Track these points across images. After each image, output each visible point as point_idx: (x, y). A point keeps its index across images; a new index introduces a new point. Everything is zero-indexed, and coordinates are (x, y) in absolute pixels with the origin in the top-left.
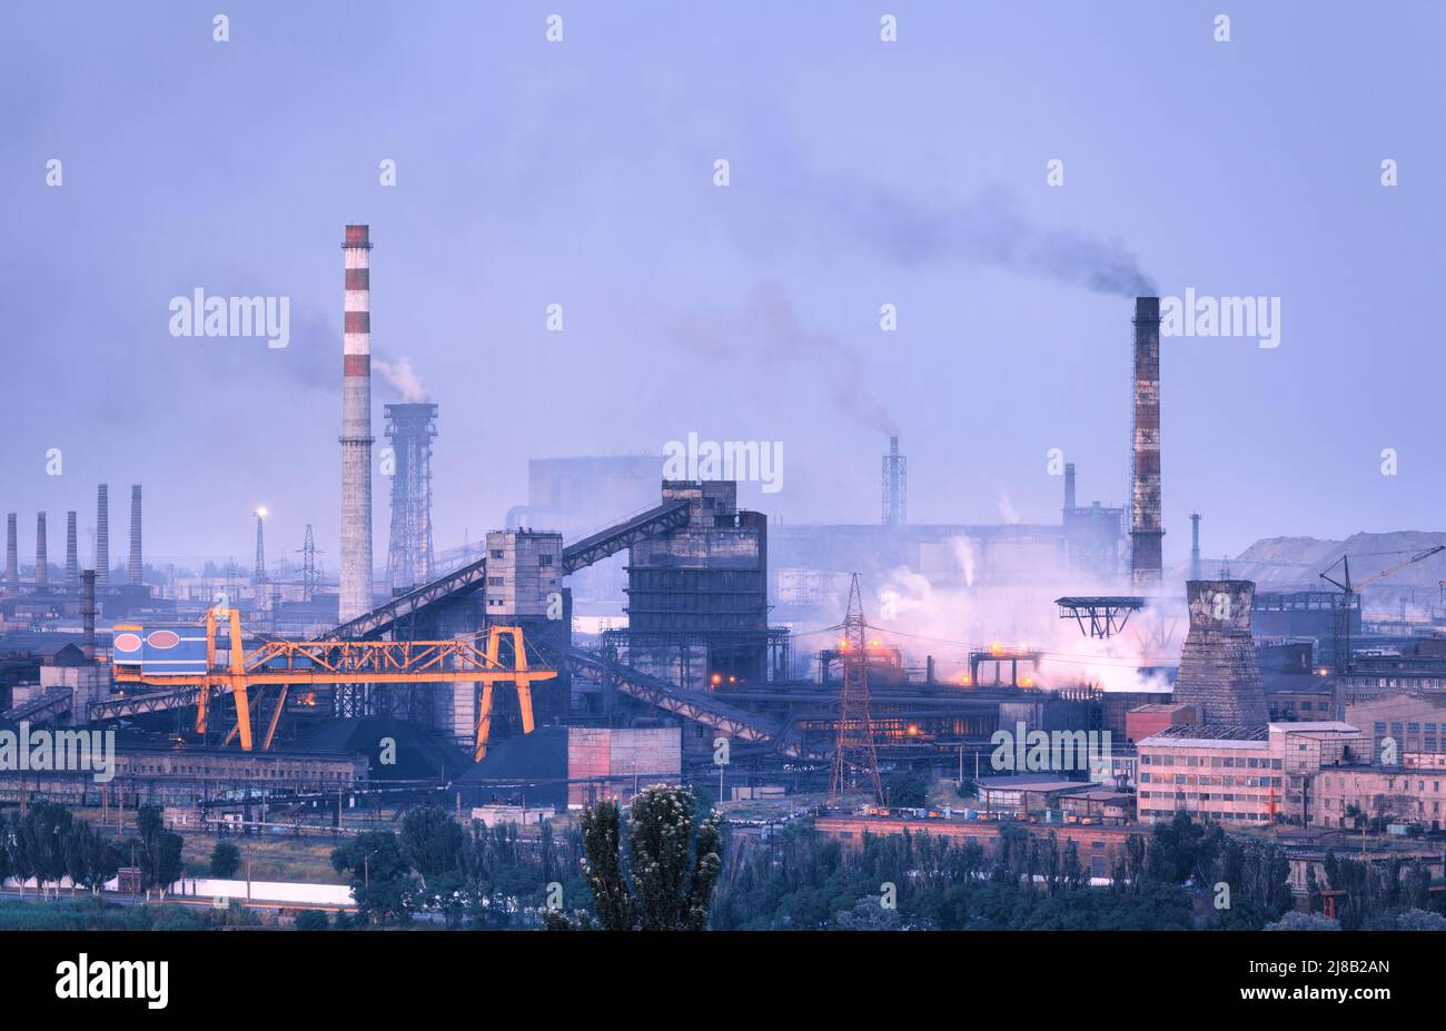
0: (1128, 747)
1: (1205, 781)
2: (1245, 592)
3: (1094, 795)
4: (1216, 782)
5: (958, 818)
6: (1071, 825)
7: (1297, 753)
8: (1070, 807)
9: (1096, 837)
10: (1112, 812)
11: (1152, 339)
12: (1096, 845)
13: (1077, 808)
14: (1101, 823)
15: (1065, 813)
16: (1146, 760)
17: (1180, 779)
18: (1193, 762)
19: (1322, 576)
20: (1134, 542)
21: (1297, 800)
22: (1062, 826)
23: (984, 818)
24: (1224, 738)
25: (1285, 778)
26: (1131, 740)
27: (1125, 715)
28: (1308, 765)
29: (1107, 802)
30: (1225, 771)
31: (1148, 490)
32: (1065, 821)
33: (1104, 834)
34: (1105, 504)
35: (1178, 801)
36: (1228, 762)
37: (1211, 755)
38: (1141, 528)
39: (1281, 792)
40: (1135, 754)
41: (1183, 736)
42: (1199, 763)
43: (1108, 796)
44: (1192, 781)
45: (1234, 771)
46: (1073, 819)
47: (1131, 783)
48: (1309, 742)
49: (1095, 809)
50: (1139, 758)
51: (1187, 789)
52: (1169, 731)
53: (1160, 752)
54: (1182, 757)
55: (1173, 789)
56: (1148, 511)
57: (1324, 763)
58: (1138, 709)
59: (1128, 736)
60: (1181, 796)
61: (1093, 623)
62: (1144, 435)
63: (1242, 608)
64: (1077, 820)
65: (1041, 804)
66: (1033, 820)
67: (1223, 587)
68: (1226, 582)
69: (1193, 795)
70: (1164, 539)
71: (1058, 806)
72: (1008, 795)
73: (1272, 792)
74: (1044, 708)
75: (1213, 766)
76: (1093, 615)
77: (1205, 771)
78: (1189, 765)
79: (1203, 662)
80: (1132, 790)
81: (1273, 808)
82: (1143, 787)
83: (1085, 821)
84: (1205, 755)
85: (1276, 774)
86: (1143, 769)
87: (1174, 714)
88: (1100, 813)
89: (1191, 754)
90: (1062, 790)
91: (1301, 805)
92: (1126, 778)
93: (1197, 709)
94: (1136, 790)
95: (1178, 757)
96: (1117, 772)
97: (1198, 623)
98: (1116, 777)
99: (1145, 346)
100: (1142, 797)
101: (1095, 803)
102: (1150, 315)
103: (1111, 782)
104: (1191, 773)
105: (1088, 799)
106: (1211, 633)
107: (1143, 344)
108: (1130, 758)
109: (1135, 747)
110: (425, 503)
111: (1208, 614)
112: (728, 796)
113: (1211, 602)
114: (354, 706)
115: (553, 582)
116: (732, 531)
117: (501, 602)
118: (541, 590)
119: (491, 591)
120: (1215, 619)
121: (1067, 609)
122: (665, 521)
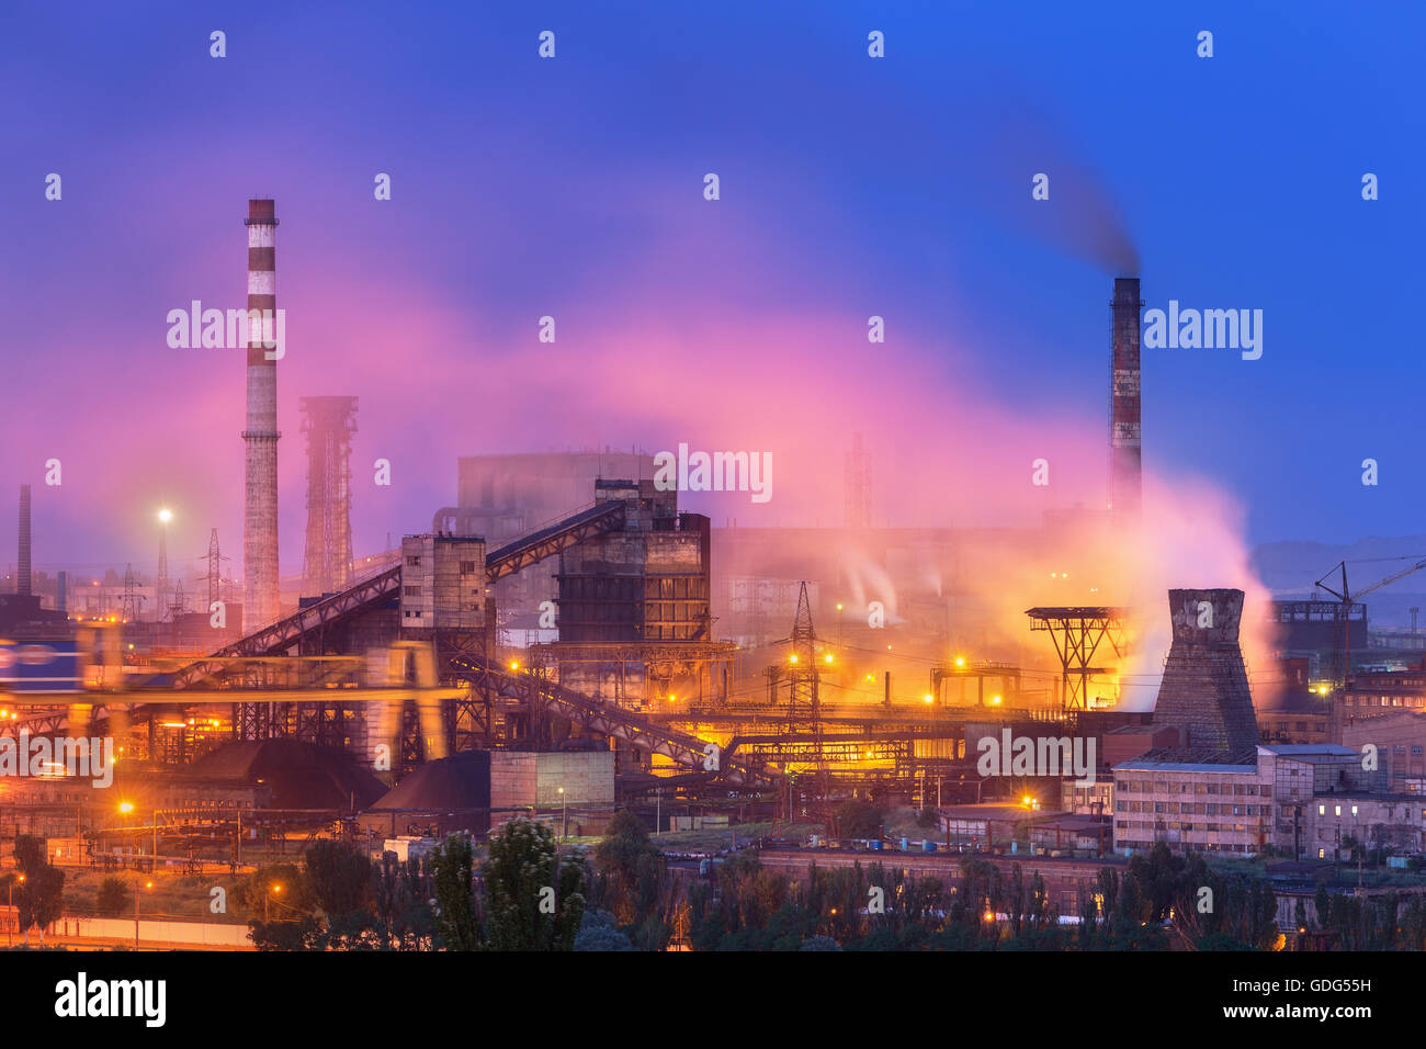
0: (1104, 771)
1: (1188, 808)
2: (1233, 601)
3: (1065, 824)
4: (1200, 808)
5: (917, 851)
6: (1038, 858)
7: (1288, 778)
8: (1040, 838)
9: (1065, 871)
10: (1085, 843)
11: (1133, 324)
12: (1064, 879)
13: (1047, 839)
14: (1072, 856)
15: (1032, 843)
17: (1159, 807)
18: (1174, 788)
19: (1317, 584)
21: (1287, 830)
22: (1029, 859)
23: (944, 850)
24: (1207, 763)
25: (1275, 807)
26: (1107, 764)
27: (1101, 737)
28: (1301, 792)
29: (1080, 833)
30: (1210, 799)
32: (1033, 853)
33: (1074, 868)
35: (1158, 832)
36: (1212, 789)
37: (1193, 782)
39: (1271, 821)
40: (1111, 779)
41: (1162, 761)
42: (1181, 790)
43: (1083, 826)
44: (1174, 809)
45: (1219, 799)
46: (1040, 852)
47: (1107, 812)
48: (1301, 766)
49: (1067, 840)
50: (1115, 785)
51: (1167, 818)
52: (1149, 755)
53: (1137, 779)
54: (1163, 783)
55: (1152, 818)
57: (1316, 789)
58: (1115, 731)
59: (1105, 760)
60: (1161, 826)
61: (1067, 635)
62: (1123, 429)
63: (1230, 619)
64: (1046, 852)
65: (1008, 835)
66: (997, 852)
67: (1208, 597)
68: (1212, 591)
69: (1174, 826)
71: (1026, 837)
72: (972, 825)
73: (1261, 821)
74: (1013, 729)
75: (1196, 792)
76: (1067, 627)
77: (1188, 798)
78: (1170, 792)
79: (1187, 679)
80: (1108, 819)
81: (1262, 839)
82: (1119, 816)
83: (1054, 853)
84: (1188, 780)
85: (1265, 802)
86: (1120, 796)
87: (1154, 736)
88: (1073, 846)
89: (1172, 780)
91: (1292, 836)
92: (1101, 806)
93: (1181, 731)
94: (1112, 821)
95: (1157, 783)
96: (1093, 800)
97: (1181, 635)
98: (1092, 806)
99: (1125, 332)
100: (1118, 827)
101: (1067, 834)
102: (1130, 298)
103: (1086, 811)
104: (1172, 800)
105: (1058, 829)
106: (1195, 646)
107: (1122, 329)
108: (1106, 784)
109: (1112, 772)
110: (343, 504)
111: (1193, 626)
112: (665, 826)
113: (1196, 613)
114: (259, 728)
115: (476, 592)
116: (671, 536)
117: (418, 614)
118: (463, 600)
119: (406, 601)
120: (1200, 631)
121: (1040, 620)
122: (598, 524)
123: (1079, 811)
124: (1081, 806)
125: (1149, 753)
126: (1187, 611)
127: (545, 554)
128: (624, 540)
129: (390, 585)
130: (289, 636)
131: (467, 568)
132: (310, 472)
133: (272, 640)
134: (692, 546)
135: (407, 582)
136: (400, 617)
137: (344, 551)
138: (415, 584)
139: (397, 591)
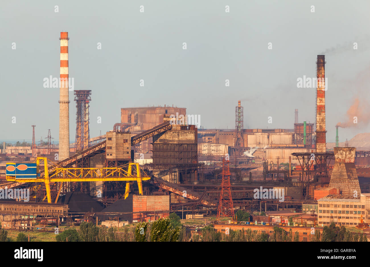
0: (315, 201)
1: (340, 212)
2: (353, 151)
3: (304, 217)
4: (343, 212)
5: (260, 225)
6: (296, 227)
7: (369, 203)
8: (296, 221)
9: (304, 231)
10: (309, 222)
11: (323, 68)
12: (304, 233)
13: (298, 221)
14: (306, 226)
15: (294, 223)
16: (321, 206)
17: (332, 212)
18: (336, 206)
20: (317, 135)
21: (369, 218)
22: (293, 227)
23: (268, 225)
24: (346, 198)
25: (366, 212)
26: (316, 199)
27: (314, 191)
29: (308, 219)
30: (346, 209)
31: (321, 118)
32: (294, 225)
33: (307, 230)
34: (308, 123)
35: (331, 219)
36: (347, 207)
37: (342, 204)
38: (319, 130)
39: (364, 216)
40: (317, 204)
41: (333, 198)
42: (338, 206)
43: (309, 217)
44: (336, 212)
45: (349, 209)
46: (297, 225)
47: (316, 213)
49: (304, 222)
50: (318, 205)
51: (334, 215)
52: (328, 196)
53: (325, 203)
54: (332, 205)
55: (329, 215)
56: (321, 125)
58: (318, 189)
59: (315, 198)
60: (332, 217)
61: (304, 161)
62: (320, 100)
64: (298, 225)
65: (286, 220)
66: (284, 225)
67: (345, 149)
68: (347, 147)
69: (336, 217)
70: (326, 134)
71: (292, 221)
72: (276, 217)
73: (362, 216)
74: (288, 188)
75: (342, 207)
76: (303, 158)
77: (340, 209)
78: (335, 207)
79: (339, 174)
80: (316, 215)
81: (362, 221)
82: (319, 214)
83: (301, 225)
84: (340, 204)
85: (363, 210)
86: (319, 208)
87: (330, 191)
88: (306, 223)
89: (335, 204)
90: (294, 215)
92: (314, 211)
93: (337, 189)
94: (317, 216)
95: (331, 204)
96: (311, 210)
97: (338, 161)
98: (311, 211)
99: (320, 71)
100: (319, 218)
101: (304, 220)
102: (322, 61)
103: (309, 213)
104: (335, 210)
105: (302, 218)
106: (342, 164)
107: (320, 70)
108: (315, 205)
109: (317, 201)
110: (87, 122)
111: (341, 158)
112: (185, 218)
113: (342, 154)
114: (63, 189)
115: (128, 148)
116: (186, 131)
117: (111, 155)
118: (124, 151)
119: (107, 151)
120: (342, 160)
121: (295, 156)
122: (164, 128)
123: (307, 213)
124: (308, 211)
125: (329, 196)
126: (339, 154)
127: (149, 137)
128: (172, 133)
129: (103, 146)
130: (73, 161)
131: (126, 141)
132: (77, 113)
133: (68, 162)
134: (192, 135)
135: (108, 145)
136: (105, 156)
137: (87, 136)
138: (110, 146)
139: (105, 148)
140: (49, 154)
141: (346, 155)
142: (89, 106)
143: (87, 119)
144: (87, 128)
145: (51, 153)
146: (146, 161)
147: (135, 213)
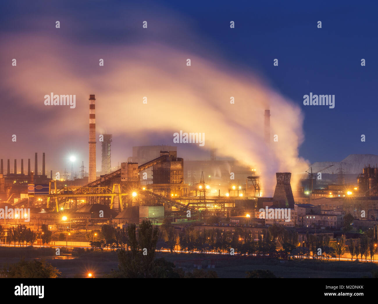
2: (289, 175)
5: (225, 226)
7: (300, 211)
10: (259, 224)
14: (257, 227)
19: (306, 171)
21: (300, 221)
22: (248, 227)
23: (231, 226)
25: (298, 216)
27: (262, 203)
28: (303, 214)
29: (259, 222)
33: (257, 229)
39: (297, 220)
46: (250, 226)
48: (303, 208)
57: (306, 213)
58: (265, 201)
63: (288, 179)
65: (244, 222)
66: (242, 226)
67: (284, 174)
71: (247, 223)
72: (237, 221)
73: (295, 220)
76: (255, 180)
79: (280, 191)
80: (264, 219)
81: (295, 223)
83: (253, 226)
87: (273, 202)
88: (257, 224)
91: (301, 223)
93: (279, 201)
97: (279, 182)
101: (256, 222)
102: (267, 114)
105: (254, 221)
110: (109, 156)
111: (281, 180)
112: (175, 221)
113: (281, 177)
114: (92, 202)
115: (136, 174)
116: (176, 162)
117: (124, 179)
118: (134, 175)
119: (122, 176)
120: (282, 181)
121: (250, 179)
122: (161, 160)
123: (258, 218)
125: (273, 206)
126: (280, 177)
127: (150, 166)
128: (166, 163)
129: (119, 172)
130: (98, 183)
131: (134, 169)
132: (102, 150)
133: (95, 184)
134: (180, 164)
135: (122, 172)
136: (121, 179)
137: (109, 166)
138: (124, 172)
139: (120, 174)
140: (83, 178)
141: (284, 178)
142: (110, 145)
143: (109, 154)
144: (109, 161)
145: (84, 177)
146: (148, 183)
147: (141, 218)
